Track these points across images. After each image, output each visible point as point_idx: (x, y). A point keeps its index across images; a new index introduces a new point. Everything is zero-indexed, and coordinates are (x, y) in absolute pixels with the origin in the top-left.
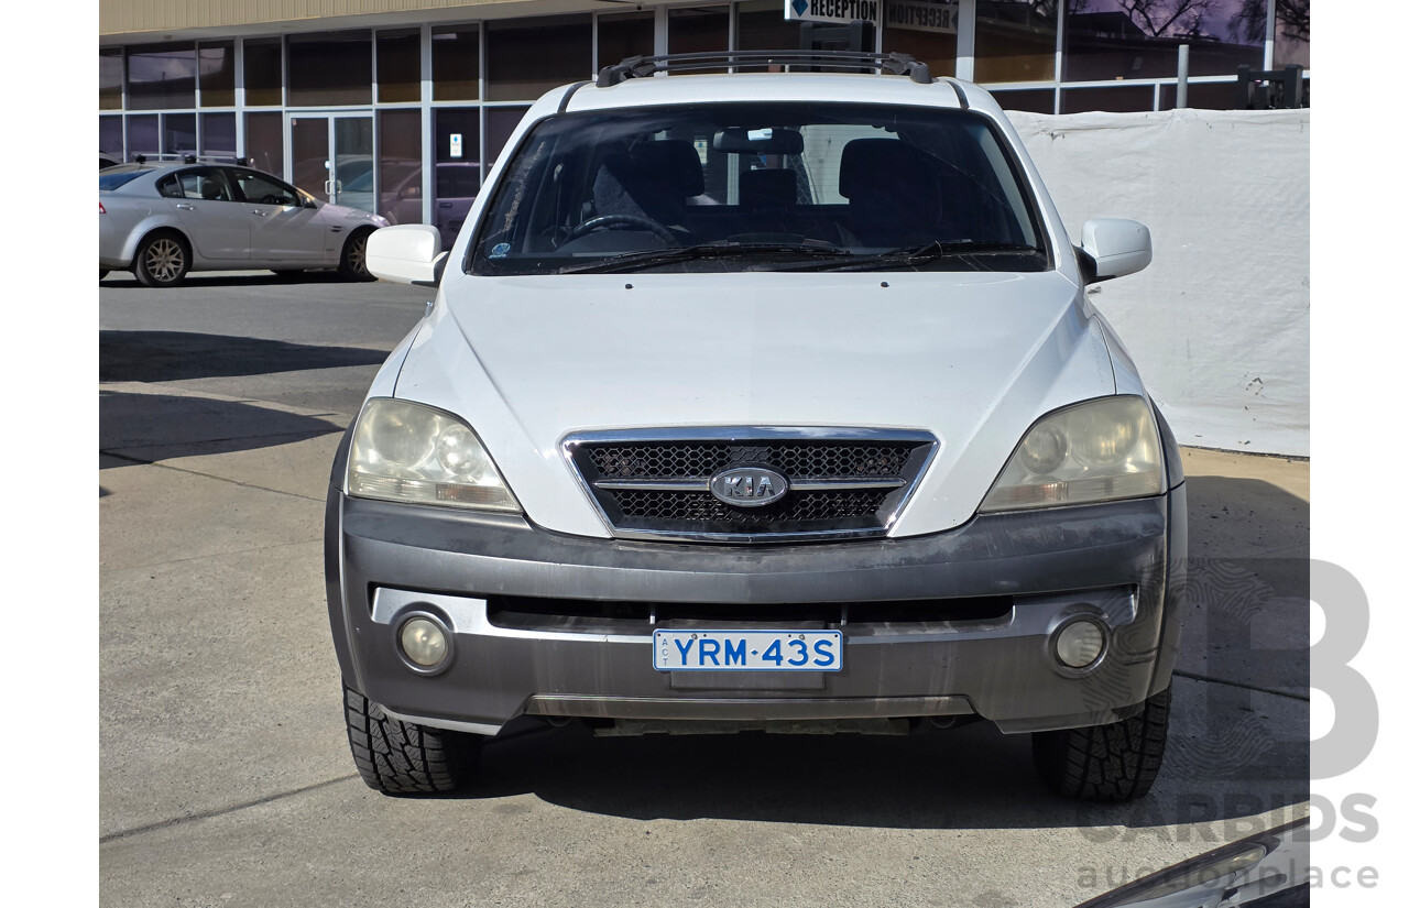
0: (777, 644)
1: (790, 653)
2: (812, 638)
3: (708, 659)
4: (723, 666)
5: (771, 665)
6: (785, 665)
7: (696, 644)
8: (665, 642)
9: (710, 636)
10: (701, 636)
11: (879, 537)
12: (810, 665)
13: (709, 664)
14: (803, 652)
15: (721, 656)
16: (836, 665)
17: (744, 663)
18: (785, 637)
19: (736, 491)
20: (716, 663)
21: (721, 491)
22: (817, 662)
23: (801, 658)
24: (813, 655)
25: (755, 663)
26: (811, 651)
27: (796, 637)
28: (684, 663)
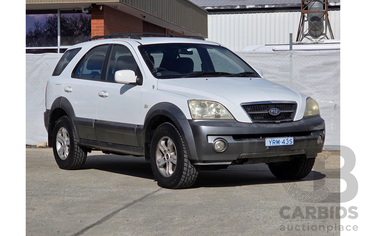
0: (284, 140)
1: (286, 142)
2: (289, 138)
3: (274, 143)
4: (276, 145)
5: (283, 144)
6: (285, 144)
7: (272, 141)
8: (267, 141)
9: (274, 139)
10: (273, 139)
11: (292, 121)
12: (289, 144)
13: (274, 145)
14: (288, 141)
15: (276, 143)
16: (293, 144)
17: (279, 144)
18: (285, 139)
19: (273, 113)
20: (275, 144)
21: (271, 113)
22: (290, 143)
23: (287, 142)
24: (289, 142)
25: (281, 144)
26: (289, 141)
27: (287, 139)
28: (270, 145)
